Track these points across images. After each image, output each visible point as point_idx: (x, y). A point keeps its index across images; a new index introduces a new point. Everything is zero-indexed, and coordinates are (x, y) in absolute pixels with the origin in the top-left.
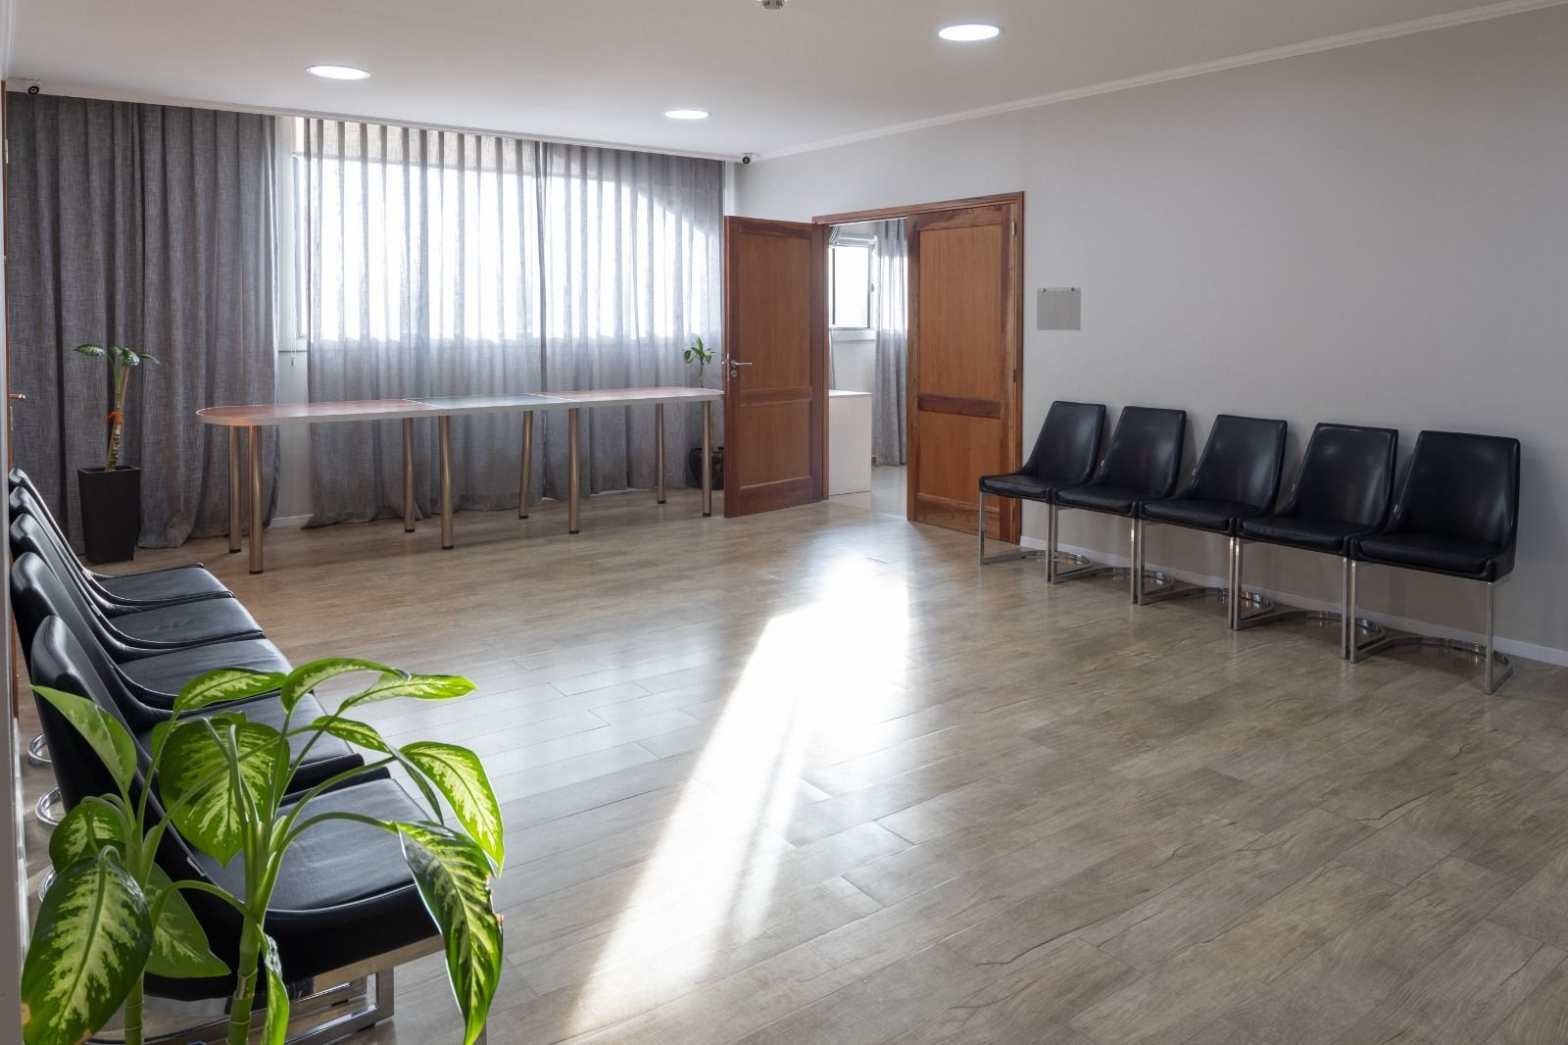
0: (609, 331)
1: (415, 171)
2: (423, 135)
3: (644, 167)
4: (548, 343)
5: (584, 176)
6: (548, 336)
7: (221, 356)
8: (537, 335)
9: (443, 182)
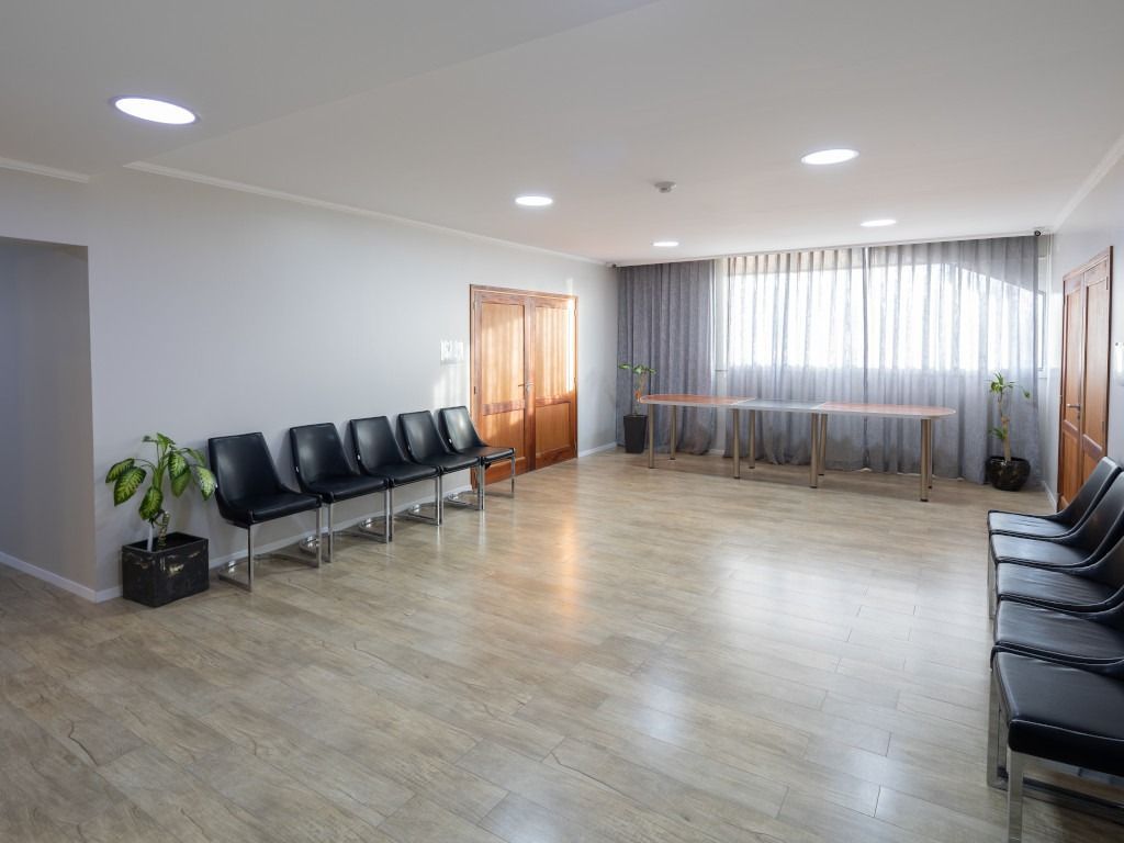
0: (917, 365)
1: (783, 276)
2: (789, 256)
3: (954, 251)
4: (869, 371)
5: (900, 263)
6: (869, 366)
7: (690, 372)
8: (860, 365)
9: (799, 280)
